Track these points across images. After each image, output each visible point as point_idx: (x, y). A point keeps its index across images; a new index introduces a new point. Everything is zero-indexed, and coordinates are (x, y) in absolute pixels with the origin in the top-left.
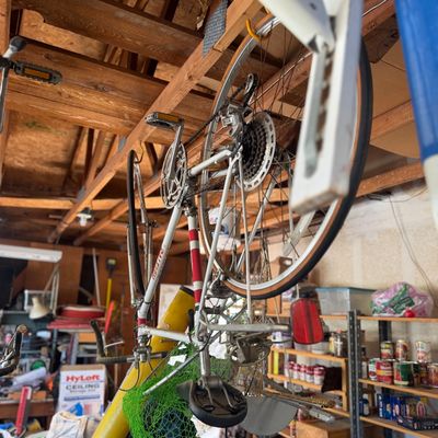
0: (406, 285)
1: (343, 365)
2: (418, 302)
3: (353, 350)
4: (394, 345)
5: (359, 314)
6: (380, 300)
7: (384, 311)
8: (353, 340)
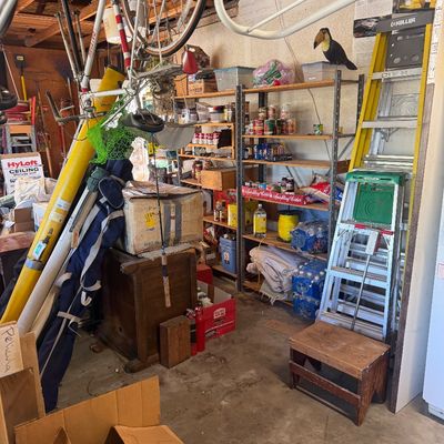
0: (276, 62)
1: (232, 128)
2: (283, 74)
3: (239, 115)
4: (267, 109)
5: (244, 87)
6: (258, 75)
7: (260, 83)
8: (239, 108)
